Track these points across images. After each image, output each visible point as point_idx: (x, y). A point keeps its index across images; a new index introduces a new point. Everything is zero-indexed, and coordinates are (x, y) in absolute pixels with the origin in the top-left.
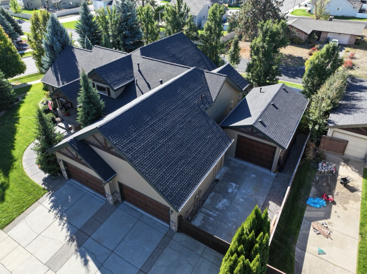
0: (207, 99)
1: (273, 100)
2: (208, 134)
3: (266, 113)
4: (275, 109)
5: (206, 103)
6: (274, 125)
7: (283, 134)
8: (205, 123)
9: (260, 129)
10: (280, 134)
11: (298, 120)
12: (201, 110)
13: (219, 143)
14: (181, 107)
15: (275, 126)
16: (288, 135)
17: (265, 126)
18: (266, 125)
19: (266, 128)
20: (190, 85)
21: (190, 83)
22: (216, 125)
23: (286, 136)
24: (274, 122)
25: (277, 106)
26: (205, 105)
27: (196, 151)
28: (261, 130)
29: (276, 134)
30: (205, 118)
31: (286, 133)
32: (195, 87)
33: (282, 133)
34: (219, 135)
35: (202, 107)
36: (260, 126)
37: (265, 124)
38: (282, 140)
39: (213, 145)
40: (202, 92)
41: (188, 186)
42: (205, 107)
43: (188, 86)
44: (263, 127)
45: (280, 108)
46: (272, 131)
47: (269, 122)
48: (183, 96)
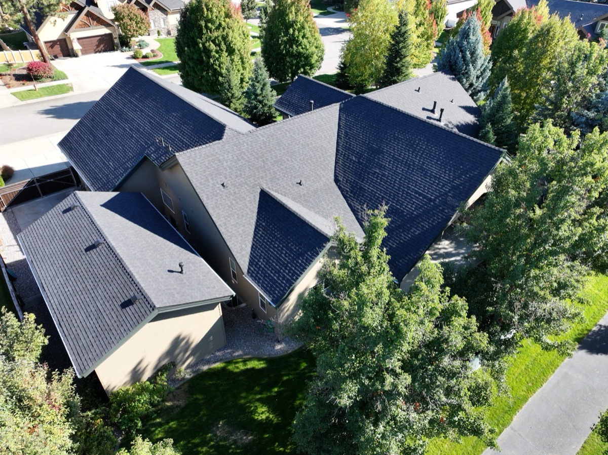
0: (164, 154)
1: (110, 248)
2: (114, 162)
3: (86, 222)
4: (88, 245)
5: (157, 154)
6: (59, 228)
7: (38, 241)
8: (129, 157)
9: (63, 201)
10: (41, 233)
11: (46, 289)
12: (147, 148)
13: (101, 179)
14: (150, 122)
15: (57, 230)
16: (32, 250)
17: (65, 212)
18: (65, 215)
19: (61, 213)
20: (188, 125)
21: (191, 125)
22: (124, 172)
23: (33, 245)
24: (64, 230)
25: (93, 252)
26: (154, 152)
27: (98, 150)
28: (61, 203)
29: (45, 227)
30: (134, 156)
31: (38, 246)
32: (184, 132)
33: (40, 238)
34: (111, 177)
35: (151, 149)
36: (69, 204)
37: (68, 213)
38: (32, 234)
39: (101, 170)
40: (176, 144)
41: (71, 149)
42: (152, 153)
43: (185, 123)
44: (65, 208)
45: (87, 257)
46: (52, 221)
47: (69, 221)
48: (167, 121)
